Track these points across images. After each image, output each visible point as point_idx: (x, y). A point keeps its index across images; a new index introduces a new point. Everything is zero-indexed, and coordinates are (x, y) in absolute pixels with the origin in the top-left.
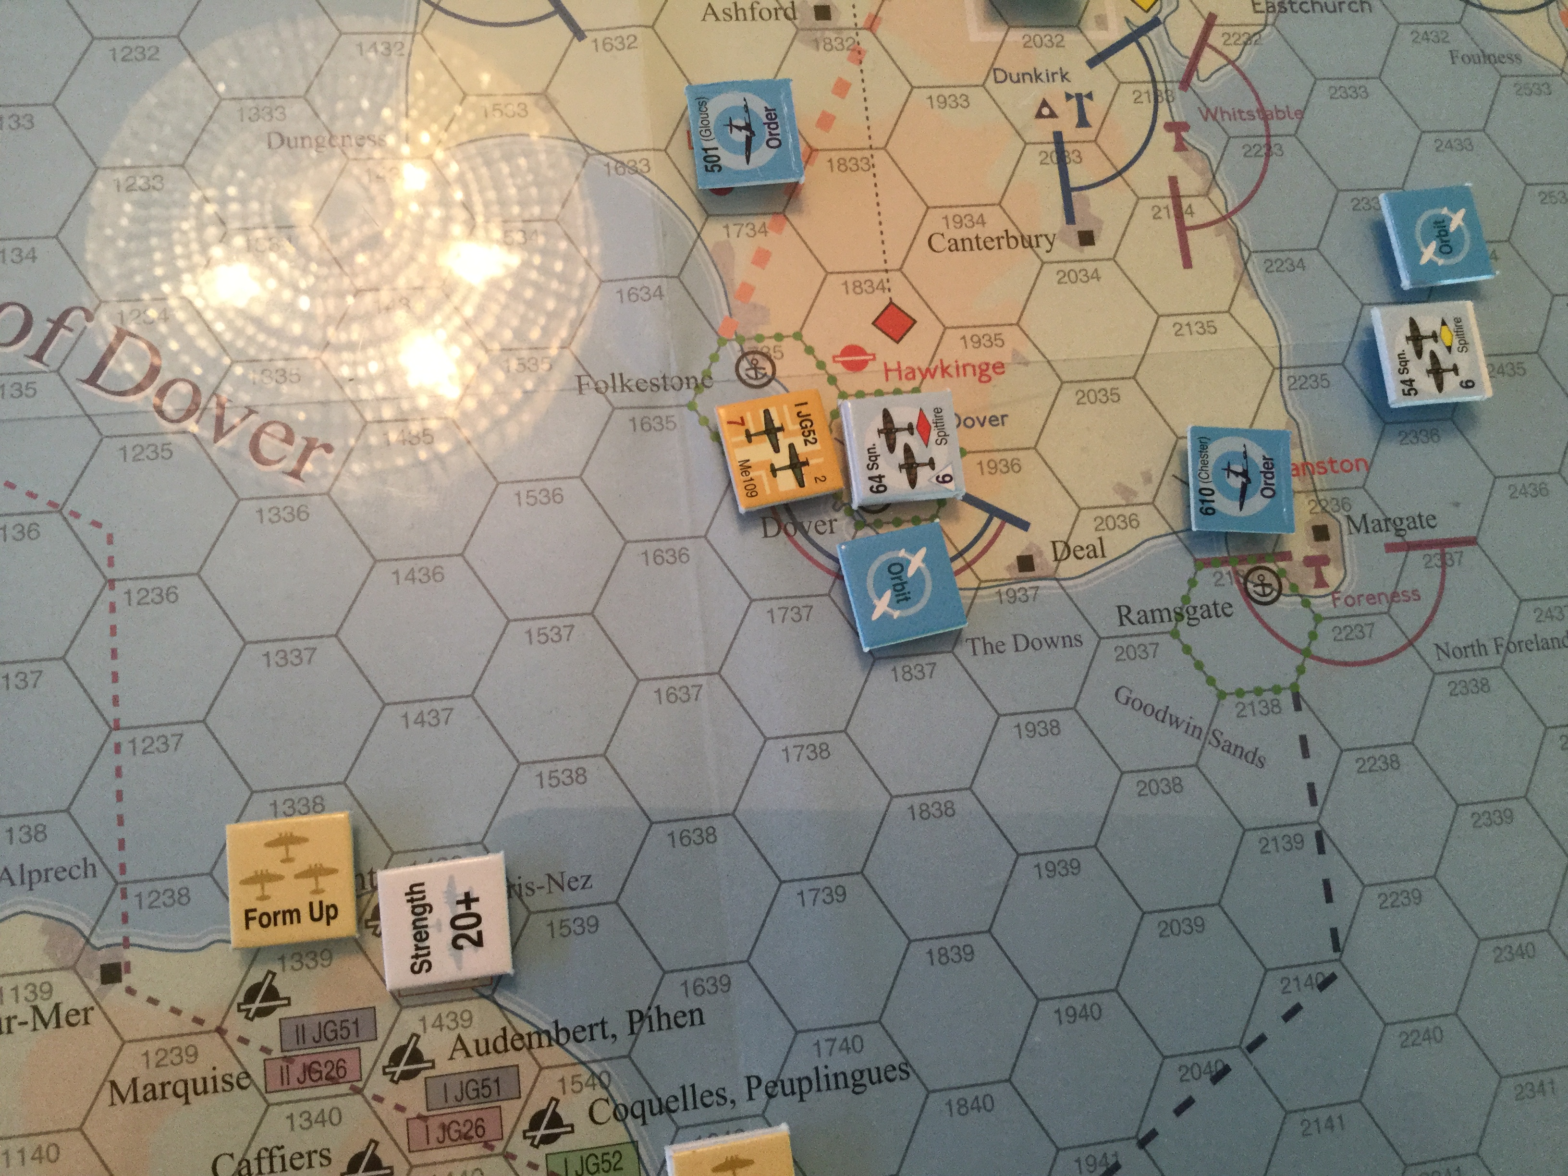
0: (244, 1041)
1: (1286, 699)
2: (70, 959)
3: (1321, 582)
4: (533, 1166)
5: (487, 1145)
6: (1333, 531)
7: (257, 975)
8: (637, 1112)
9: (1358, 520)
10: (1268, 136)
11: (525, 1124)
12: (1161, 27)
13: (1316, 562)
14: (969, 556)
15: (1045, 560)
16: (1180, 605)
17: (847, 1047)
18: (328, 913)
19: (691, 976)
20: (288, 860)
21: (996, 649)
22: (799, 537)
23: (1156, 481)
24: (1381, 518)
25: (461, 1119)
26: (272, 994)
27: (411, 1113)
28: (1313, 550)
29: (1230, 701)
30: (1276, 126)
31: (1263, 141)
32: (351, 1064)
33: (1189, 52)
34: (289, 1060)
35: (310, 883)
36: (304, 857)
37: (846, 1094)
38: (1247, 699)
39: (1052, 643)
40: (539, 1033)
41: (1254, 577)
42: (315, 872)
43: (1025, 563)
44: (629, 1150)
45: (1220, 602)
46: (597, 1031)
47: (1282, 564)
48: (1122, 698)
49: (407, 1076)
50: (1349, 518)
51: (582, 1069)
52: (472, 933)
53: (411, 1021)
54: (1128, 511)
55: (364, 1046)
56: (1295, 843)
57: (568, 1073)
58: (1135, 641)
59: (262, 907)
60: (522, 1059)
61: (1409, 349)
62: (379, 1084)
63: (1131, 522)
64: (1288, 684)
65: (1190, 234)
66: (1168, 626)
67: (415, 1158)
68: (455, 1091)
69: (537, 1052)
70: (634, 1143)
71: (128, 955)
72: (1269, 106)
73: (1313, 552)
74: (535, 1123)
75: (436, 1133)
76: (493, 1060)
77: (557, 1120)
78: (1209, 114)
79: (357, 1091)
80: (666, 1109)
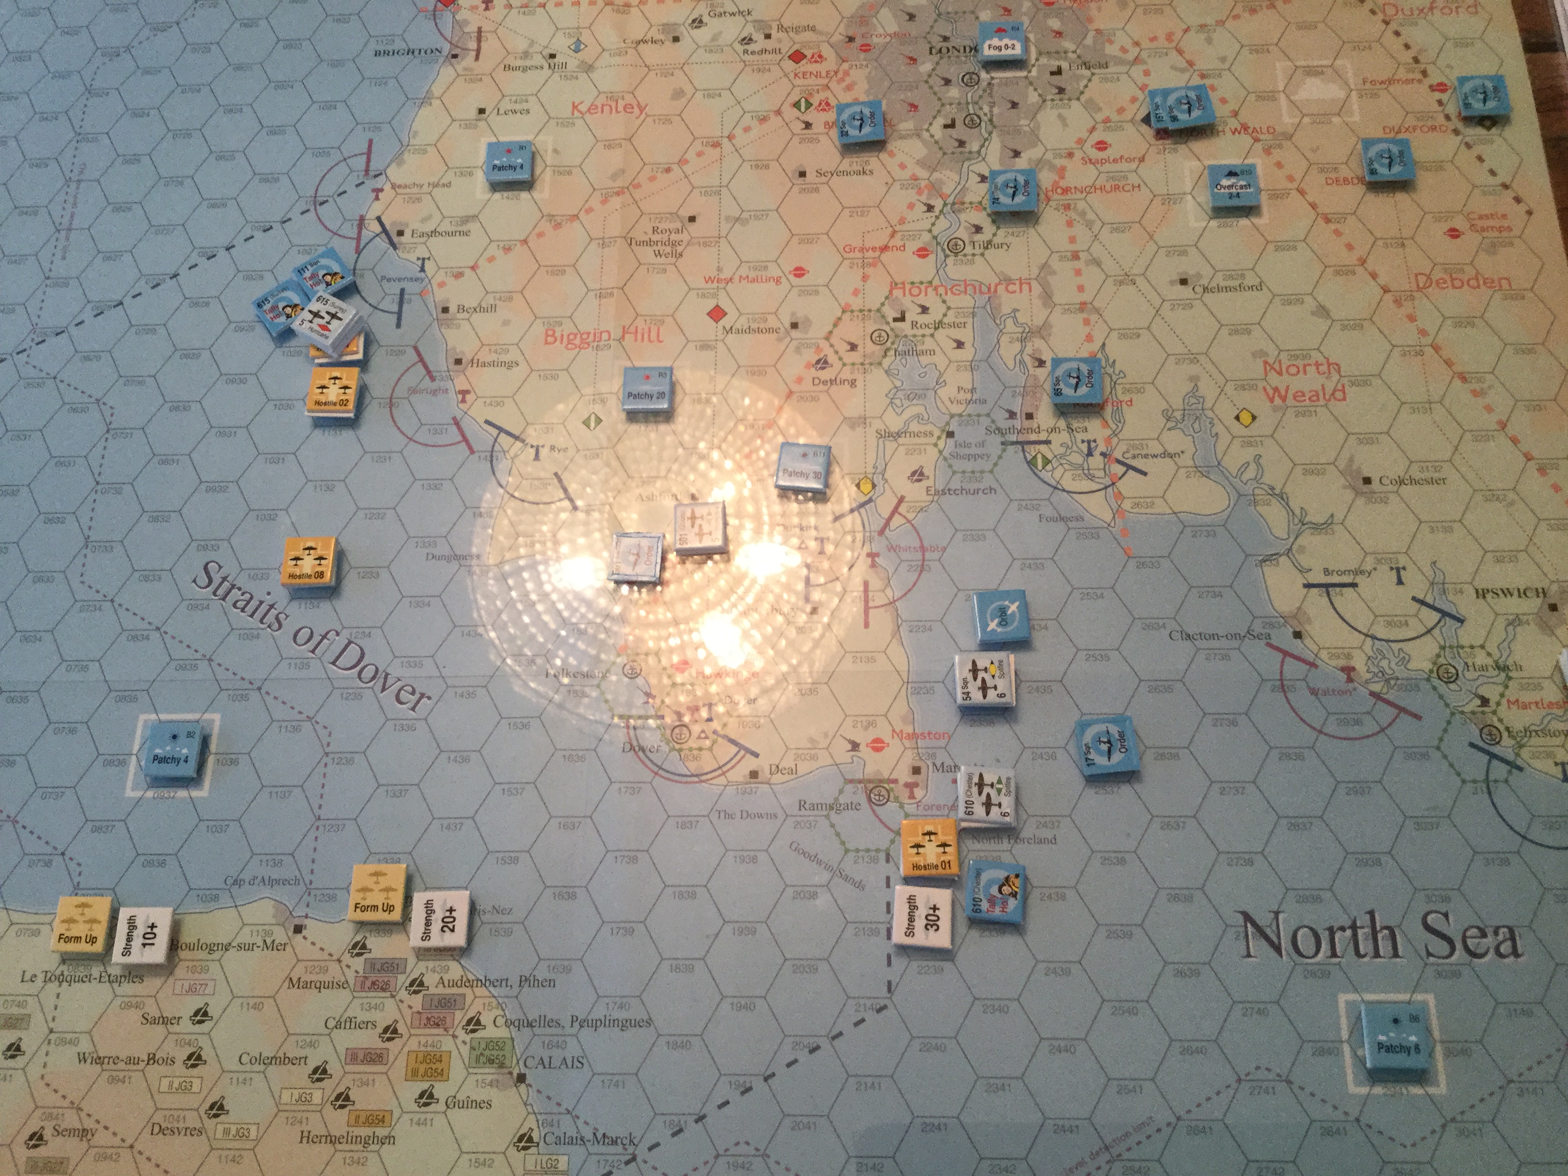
0: (348, 966)
1: (882, 856)
2: (283, 919)
3: (912, 796)
4: (464, 1042)
5: (446, 1030)
6: (923, 770)
7: (358, 938)
8: (516, 1024)
9: (938, 764)
10: (924, 560)
11: (464, 1022)
12: (873, 504)
13: (911, 786)
14: (725, 769)
15: (765, 774)
16: (832, 801)
17: (621, 1007)
18: (390, 909)
19: (553, 963)
20: (377, 883)
21: (731, 817)
22: (641, 754)
23: (830, 738)
24: (952, 764)
25: (436, 1015)
26: (364, 947)
27: (415, 1010)
28: (911, 779)
29: (851, 855)
30: (928, 555)
31: (920, 563)
32: (392, 984)
33: (886, 515)
34: (366, 978)
35: (384, 895)
36: (384, 882)
37: (617, 1029)
38: (861, 854)
39: (760, 816)
40: (478, 980)
41: (876, 791)
42: (388, 890)
43: (754, 774)
44: (509, 1042)
45: (855, 803)
46: (504, 983)
47: (892, 785)
48: (793, 847)
49: (416, 992)
50: (934, 764)
51: (494, 1000)
52: (451, 926)
53: (422, 967)
54: (813, 752)
55: (399, 976)
56: (877, 932)
57: (487, 1001)
58: (805, 819)
59: (363, 903)
60: (468, 991)
61: (970, 677)
62: (403, 994)
63: (814, 758)
64: (883, 848)
65: (871, 611)
66: (825, 813)
67: (413, 1031)
68: (435, 1002)
69: (475, 989)
70: (512, 1039)
71: (307, 922)
72: (926, 544)
73: (910, 780)
74: (469, 1022)
75: (424, 1021)
76: (455, 990)
77: (478, 1023)
78: (891, 548)
79: (393, 996)
80: (530, 1025)
